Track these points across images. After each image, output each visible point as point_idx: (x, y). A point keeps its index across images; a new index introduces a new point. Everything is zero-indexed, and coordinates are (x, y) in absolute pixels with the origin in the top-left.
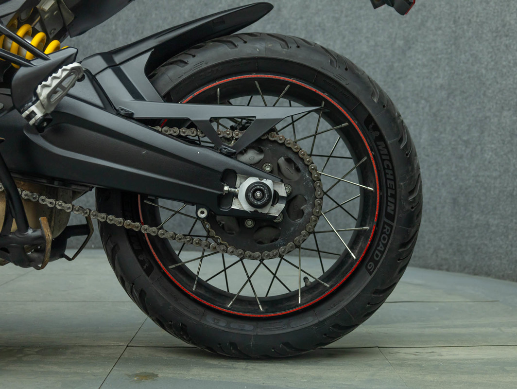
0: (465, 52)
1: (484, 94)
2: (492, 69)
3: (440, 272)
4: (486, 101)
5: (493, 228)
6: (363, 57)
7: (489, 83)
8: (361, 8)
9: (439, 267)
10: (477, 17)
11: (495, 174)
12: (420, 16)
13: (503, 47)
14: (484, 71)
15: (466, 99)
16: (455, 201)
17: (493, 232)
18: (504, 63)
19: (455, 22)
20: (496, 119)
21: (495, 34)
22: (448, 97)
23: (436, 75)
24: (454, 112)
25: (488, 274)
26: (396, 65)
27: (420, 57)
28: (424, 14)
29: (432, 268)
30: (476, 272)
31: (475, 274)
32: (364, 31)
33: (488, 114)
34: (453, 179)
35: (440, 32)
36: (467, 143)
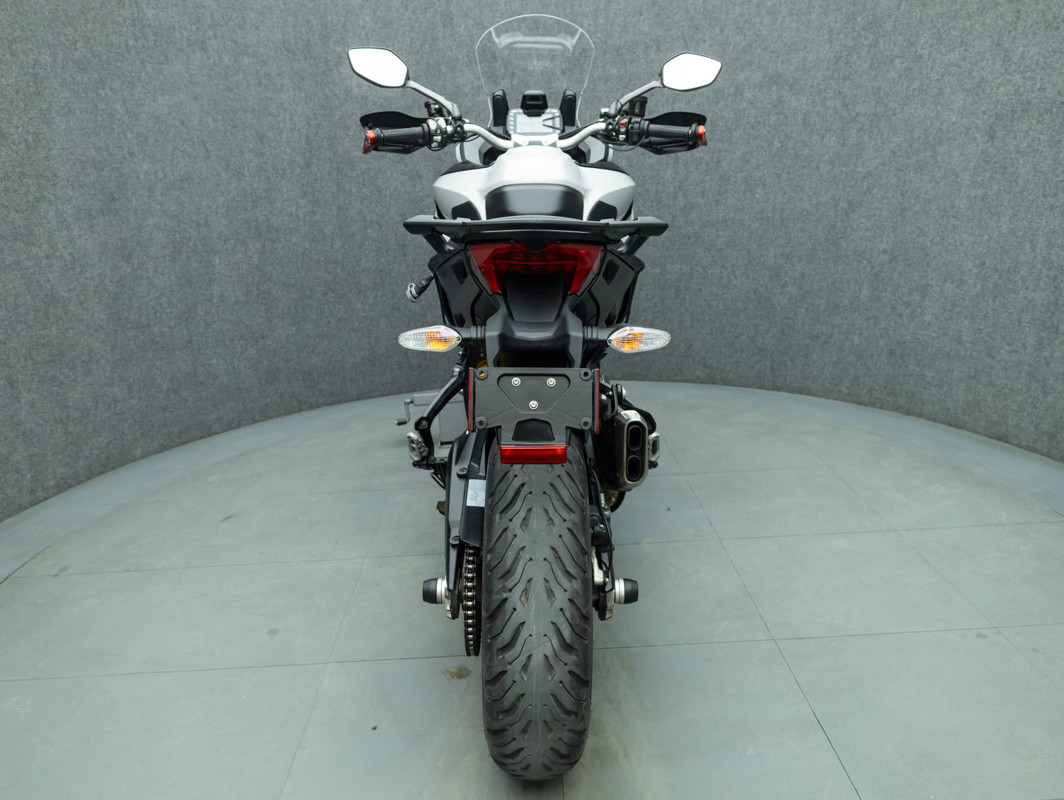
0: (911, 224)
1: (928, 264)
2: (938, 244)
3: (872, 409)
4: (929, 270)
5: (928, 379)
6: (805, 213)
7: (933, 255)
8: (804, 167)
9: (873, 405)
10: (926, 194)
11: (933, 335)
12: (866, 184)
13: (950, 227)
14: (929, 244)
15: (909, 265)
16: (892, 352)
17: (928, 382)
18: (951, 241)
19: (902, 194)
20: (938, 289)
21: (942, 213)
22: (891, 261)
23: (879, 239)
24: (896, 275)
25: (920, 416)
26: (839, 224)
27: (864, 221)
28: (871, 181)
29: (866, 405)
30: (908, 412)
31: (908, 414)
32: (807, 190)
33: (931, 282)
34: (891, 333)
35: (886, 201)
36: (907, 304)
